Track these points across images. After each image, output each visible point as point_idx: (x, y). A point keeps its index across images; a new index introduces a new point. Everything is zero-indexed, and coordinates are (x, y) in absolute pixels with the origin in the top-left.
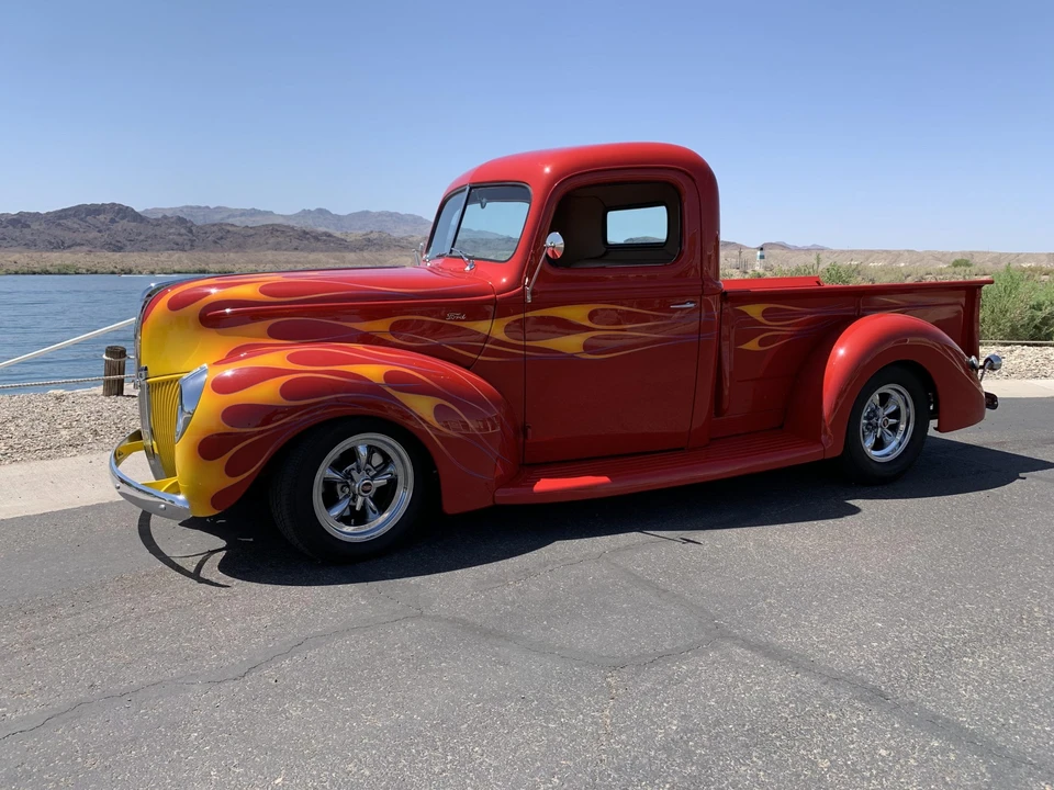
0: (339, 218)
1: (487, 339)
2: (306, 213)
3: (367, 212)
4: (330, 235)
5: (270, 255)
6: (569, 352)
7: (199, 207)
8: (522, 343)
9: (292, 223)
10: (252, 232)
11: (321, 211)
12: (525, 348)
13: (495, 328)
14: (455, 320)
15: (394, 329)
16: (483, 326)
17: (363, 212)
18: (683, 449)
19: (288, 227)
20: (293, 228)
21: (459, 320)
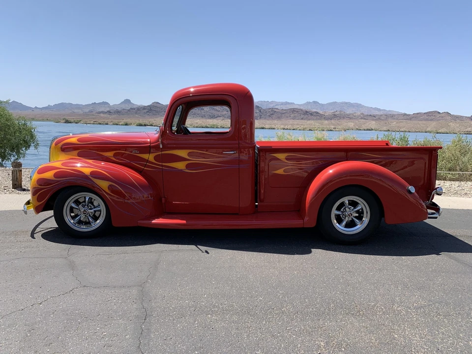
0: (323, 105)
1: (147, 161)
2: (308, 103)
3: (336, 102)
4: (317, 113)
5: (291, 121)
6: (180, 168)
7: (265, 102)
8: (161, 164)
9: (302, 108)
10: (285, 111)
11: (315, 102)
12: (162, 166)
13: (150, 157)
14: (135, 153)
15: (115, 155)
16: (145, 156)
17: (334, 102)
18: (238, 214)
19: (300, 109)
20: (302, 110)
21: (137, 153)
